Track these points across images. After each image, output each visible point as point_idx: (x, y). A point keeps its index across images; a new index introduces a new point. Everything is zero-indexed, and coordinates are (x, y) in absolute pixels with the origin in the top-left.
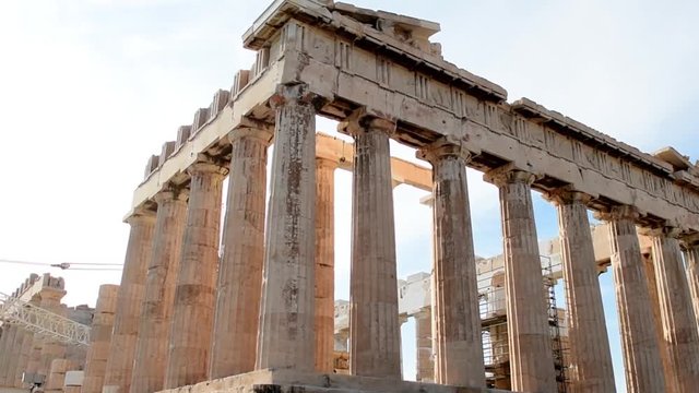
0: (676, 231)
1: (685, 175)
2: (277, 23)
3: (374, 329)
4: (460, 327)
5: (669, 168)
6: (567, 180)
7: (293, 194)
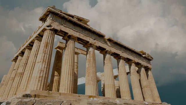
2: (47, 14)
5: (142, 54)
6: (119, 54)
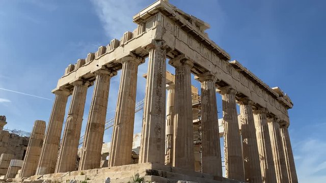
0: (279, 120)
1: (282, 99)
2: (153, 13)
3: (186, 149)
4: (214, 151)
5: (278, 95)
6: (247, 95)
7: (159, 87)
